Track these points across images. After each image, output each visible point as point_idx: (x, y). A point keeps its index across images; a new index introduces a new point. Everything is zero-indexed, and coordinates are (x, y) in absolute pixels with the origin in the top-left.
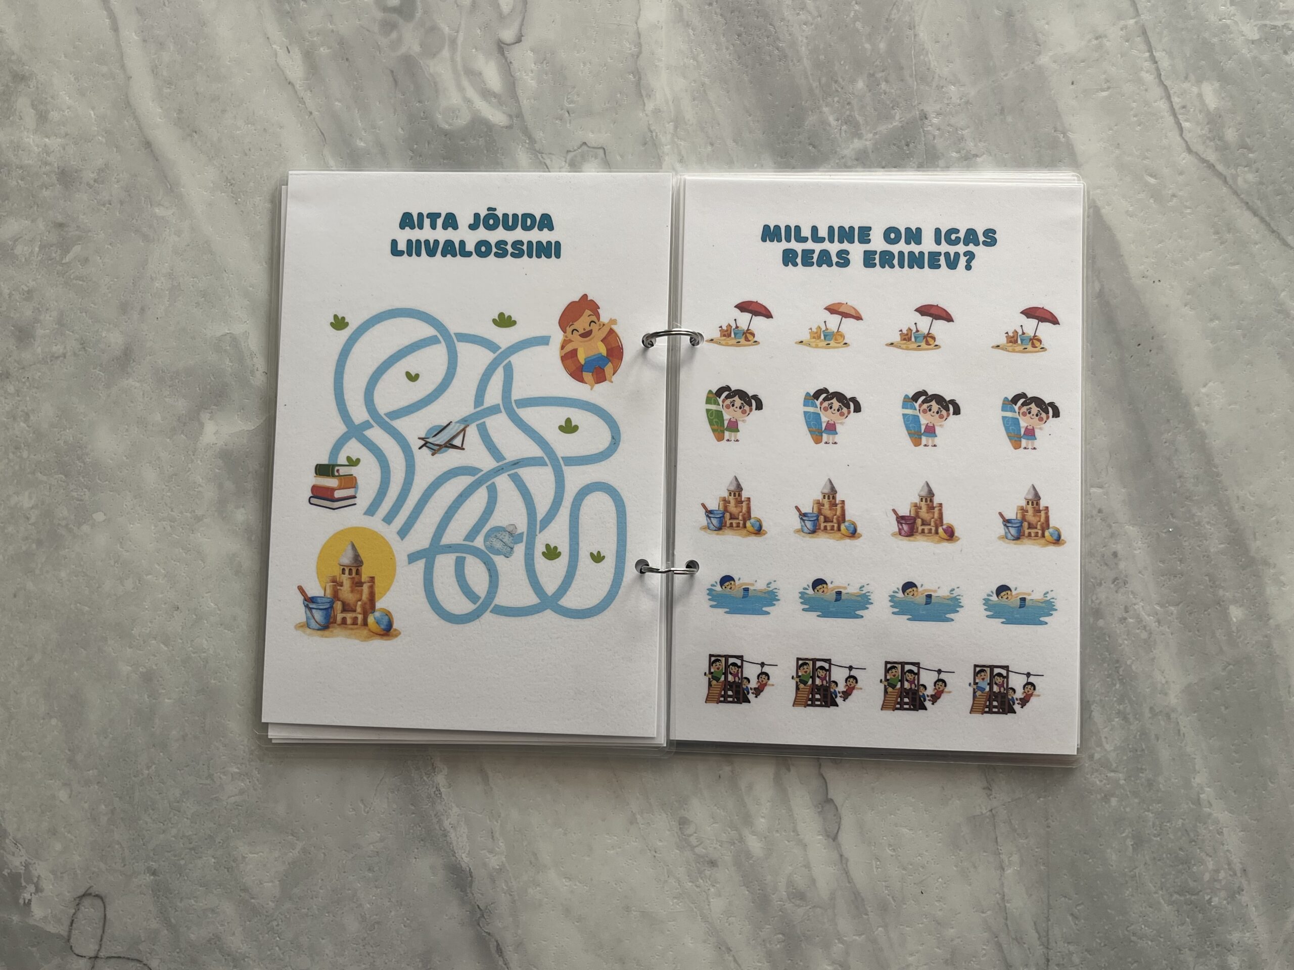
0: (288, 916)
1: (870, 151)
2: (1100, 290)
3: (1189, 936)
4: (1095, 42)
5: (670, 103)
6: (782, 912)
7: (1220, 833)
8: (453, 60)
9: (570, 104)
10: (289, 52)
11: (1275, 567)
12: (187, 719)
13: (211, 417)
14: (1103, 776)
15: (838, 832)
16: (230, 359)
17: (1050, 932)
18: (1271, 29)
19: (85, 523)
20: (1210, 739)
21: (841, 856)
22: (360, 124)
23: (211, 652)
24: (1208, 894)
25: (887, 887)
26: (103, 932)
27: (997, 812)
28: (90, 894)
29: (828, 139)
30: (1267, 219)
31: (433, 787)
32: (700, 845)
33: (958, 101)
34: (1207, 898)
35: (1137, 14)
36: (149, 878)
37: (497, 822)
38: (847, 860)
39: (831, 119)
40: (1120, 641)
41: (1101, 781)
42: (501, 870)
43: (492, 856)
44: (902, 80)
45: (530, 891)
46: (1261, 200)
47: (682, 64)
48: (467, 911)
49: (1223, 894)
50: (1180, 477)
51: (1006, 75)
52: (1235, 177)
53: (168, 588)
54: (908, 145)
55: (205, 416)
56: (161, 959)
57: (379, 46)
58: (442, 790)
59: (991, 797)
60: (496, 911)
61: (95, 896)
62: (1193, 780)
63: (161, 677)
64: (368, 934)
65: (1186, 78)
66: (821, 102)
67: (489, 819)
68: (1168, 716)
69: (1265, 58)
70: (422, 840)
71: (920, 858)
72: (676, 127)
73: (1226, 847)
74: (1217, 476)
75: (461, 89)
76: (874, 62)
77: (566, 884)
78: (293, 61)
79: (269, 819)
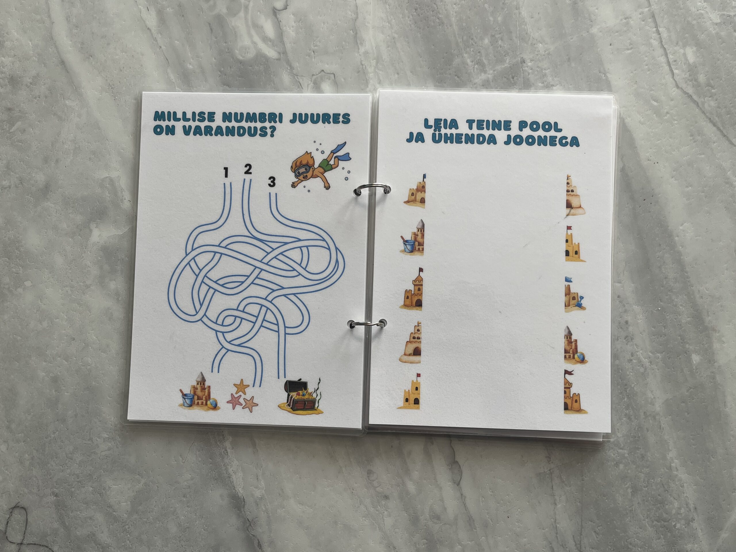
0: (135, 523)
1: (491, 81)
2: (623, 167)
3: (662, 546)
4: (624, 21)
5: (374, 48)
6: (426, 527)
7: (683, 486)
8: (246, 19)
9: (314, 47)
10: (148, 10)
11: (719, 332)
12: (77, 405)
13: (96, 226)
14: (615, 451)
15: (460, 480)
16: (109, 192)
17: (582, 543)
18: (727, 17)
19: (19, 287)
20: (678, 431)
21: (462, 495)
22: (190, 55)
23: (93, 365)
24: (674, 522)
25: (488, 513)
26: (26, 529)
27: (553, 471)
28: (18, 507)
29: (466, 73)
30: (722, 128)
31: (223, 449)
32: (380, 486)
33: (543, 53)
34: (673, 524)
35: (650, 5)
36: (53, 498)
37: (261, 470)
38: (465, 497)
39: (469, 61)
40: (628, 373)
41: (614, 454)
42: (261, 499)
43: (257, 490)
44: (511, 40)
45: (278, 511)
46: (718, 117)
47: (381, 25)
48: (241, 522)
49: (683, 522)
50: (666, 278)
51: (572, 39)
52: (703, 103)
53: (69, 327)
54: (513, 78)
55: (93, 226)
56: (59, 546)
57: (202, 8)
58: (229, 450)
59: (550, 462)
60: (258, 522)
61: (21, 508)
62: (667, 455)
63: (63, 380)
64: (182, 534)
65: (677, 44)
66: (463, 50)
67: (256, 468)
68: (655, 418)
69: (723, 34)
70: (216, 480)
71: (507, 497)
72: (377, 63)
73: (685, 495)
74: (687, 278)
75: (250, 36)
76: (495, 29)
77: (300, 507)
78: (150, 16)
79: (125, 465)
